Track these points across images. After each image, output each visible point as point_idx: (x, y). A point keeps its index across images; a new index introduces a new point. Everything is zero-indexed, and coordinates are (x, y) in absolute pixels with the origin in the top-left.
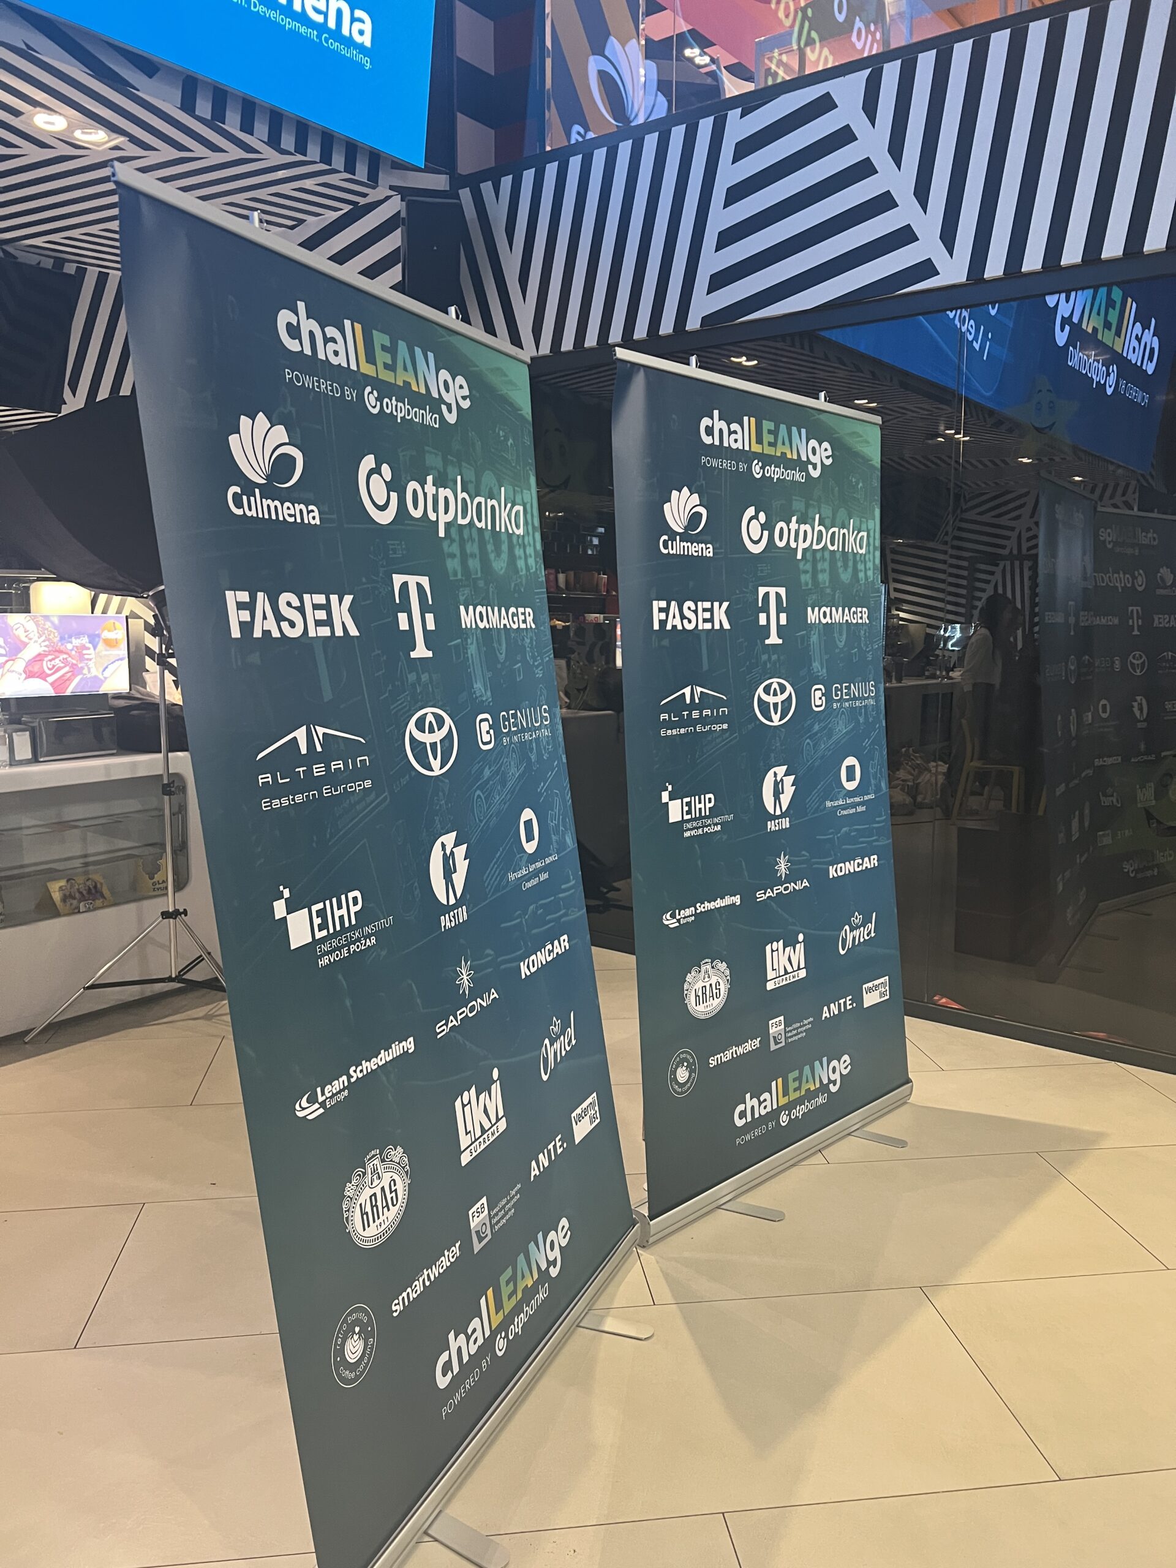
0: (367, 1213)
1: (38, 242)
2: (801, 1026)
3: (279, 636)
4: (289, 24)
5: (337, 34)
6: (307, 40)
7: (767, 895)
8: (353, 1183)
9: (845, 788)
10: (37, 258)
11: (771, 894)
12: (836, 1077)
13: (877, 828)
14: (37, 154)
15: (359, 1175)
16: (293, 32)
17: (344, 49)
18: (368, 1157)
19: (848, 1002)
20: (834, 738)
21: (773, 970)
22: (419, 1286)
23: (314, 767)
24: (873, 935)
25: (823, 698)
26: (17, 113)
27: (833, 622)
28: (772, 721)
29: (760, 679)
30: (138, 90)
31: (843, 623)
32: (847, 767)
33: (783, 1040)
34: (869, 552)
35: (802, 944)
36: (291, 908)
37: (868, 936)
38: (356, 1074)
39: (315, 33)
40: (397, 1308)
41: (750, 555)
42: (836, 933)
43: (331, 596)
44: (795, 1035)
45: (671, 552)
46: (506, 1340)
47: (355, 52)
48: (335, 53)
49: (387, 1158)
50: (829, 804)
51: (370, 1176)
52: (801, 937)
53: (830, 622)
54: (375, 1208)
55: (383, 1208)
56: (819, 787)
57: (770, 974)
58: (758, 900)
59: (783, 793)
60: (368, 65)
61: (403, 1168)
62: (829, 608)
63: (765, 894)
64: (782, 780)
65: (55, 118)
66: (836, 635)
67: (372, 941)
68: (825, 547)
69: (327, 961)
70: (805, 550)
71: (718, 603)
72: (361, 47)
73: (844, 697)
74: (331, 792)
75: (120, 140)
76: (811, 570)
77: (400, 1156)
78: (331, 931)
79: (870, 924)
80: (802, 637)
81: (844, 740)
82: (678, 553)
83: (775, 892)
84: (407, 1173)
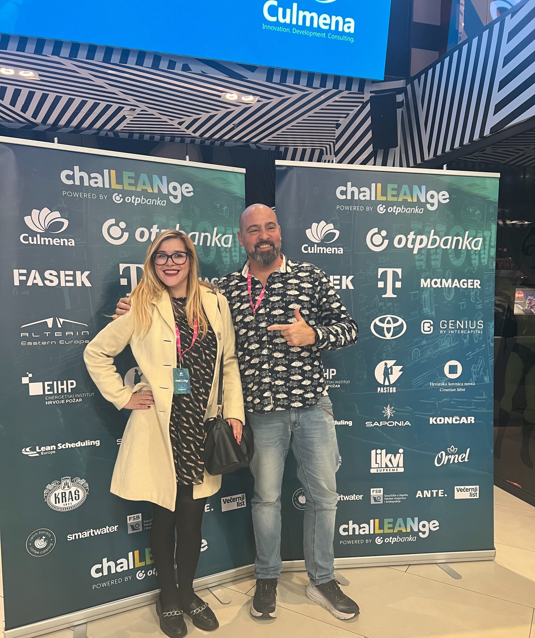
0: (59, 498)
1: (265, 140)
2: (397, 497)
3: (42, 285)
4: (311, 34)
5: (336, 32)
6: (321, 38)
7: (375, 424)
8: (52, 485)
9: (447, 377)
10: (269, 147)
11: (378, 424)
12: (426, 529)
13: (474, 402)
14: (238, 110)
15: (57, 484)
16: (314, 37)
17: (340, 37)
18: (63, 478)
19: (440, 493)
20: (440, 349)
21: (376, 463)
22: (87, 534)
23: (56, 333)
24: (466, 460)
25: (432, 327)
26: (220, 96)
27: (443, 286)
28: (385, 337)
29: (377, 315)
30: (247, 78)
31: (451, 288)
32: (450, 366)
33: (382, 500)
34: (484, 249)
35: (402, 455)
36: (31, 380)
37: (462, 460)
38: (60, 446)
39: (324, 34)
40: (70, 537)
41: (372, 252)
42: (435, 454)
43: (77, 272)
44: (392, 500)
45: (310, 252)
46: (144, 575)
47: (345, 37)
48: (336, 40)
49: (75, 481)
50: (432, 384)
51: (63, 485)
52: (401, 451)
53: (440, 286)
54: (64, 498)
55: (69, 499)
56: (424, 374)
57: (373, 465)
58: (367, 426)
59: (392, 374)
60: (353, 41)
61: (85, 488)
62: (440, 280)
63: (373, 424)
64: (391, 368)
65: (233, 95)
66: (445, 294)
67: (80, 400)
68: (439, 247)
69: (51, 403)
70: (420, 250)
71: (345, 277)
72: (349, 34)
73: (450, 328)
74: (64, 343)
75: (258, 98)
76: (425, 260)
77: (84, 483)
78: (56, 392)
79: (464, 455)
80: (415, 295)
81: (449, 351)
82: (316, 252)
83: (381, 424)
84: (87, 490)
